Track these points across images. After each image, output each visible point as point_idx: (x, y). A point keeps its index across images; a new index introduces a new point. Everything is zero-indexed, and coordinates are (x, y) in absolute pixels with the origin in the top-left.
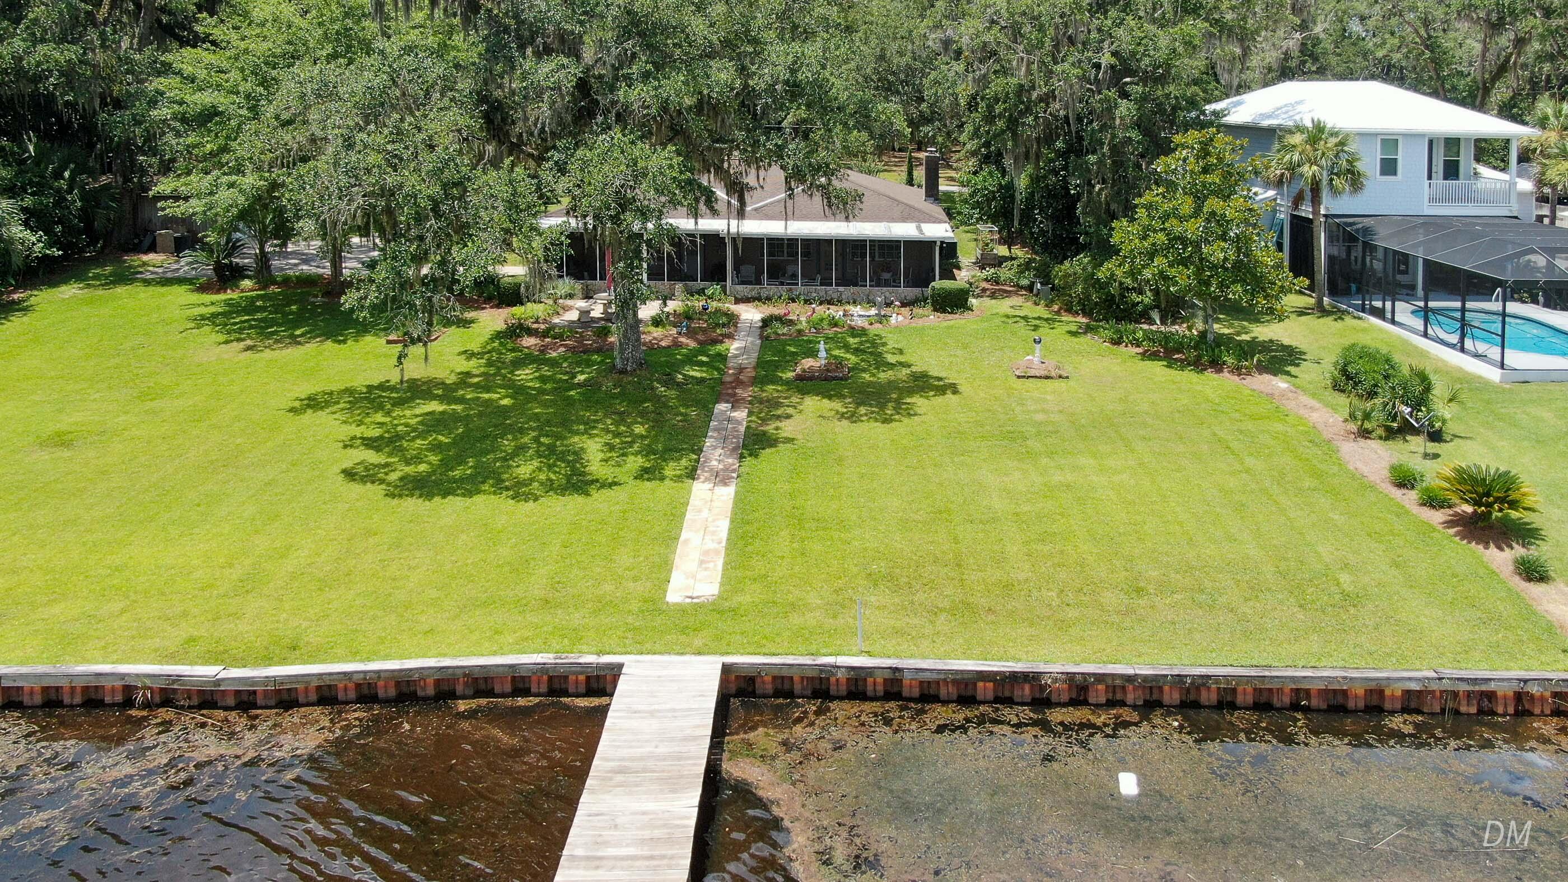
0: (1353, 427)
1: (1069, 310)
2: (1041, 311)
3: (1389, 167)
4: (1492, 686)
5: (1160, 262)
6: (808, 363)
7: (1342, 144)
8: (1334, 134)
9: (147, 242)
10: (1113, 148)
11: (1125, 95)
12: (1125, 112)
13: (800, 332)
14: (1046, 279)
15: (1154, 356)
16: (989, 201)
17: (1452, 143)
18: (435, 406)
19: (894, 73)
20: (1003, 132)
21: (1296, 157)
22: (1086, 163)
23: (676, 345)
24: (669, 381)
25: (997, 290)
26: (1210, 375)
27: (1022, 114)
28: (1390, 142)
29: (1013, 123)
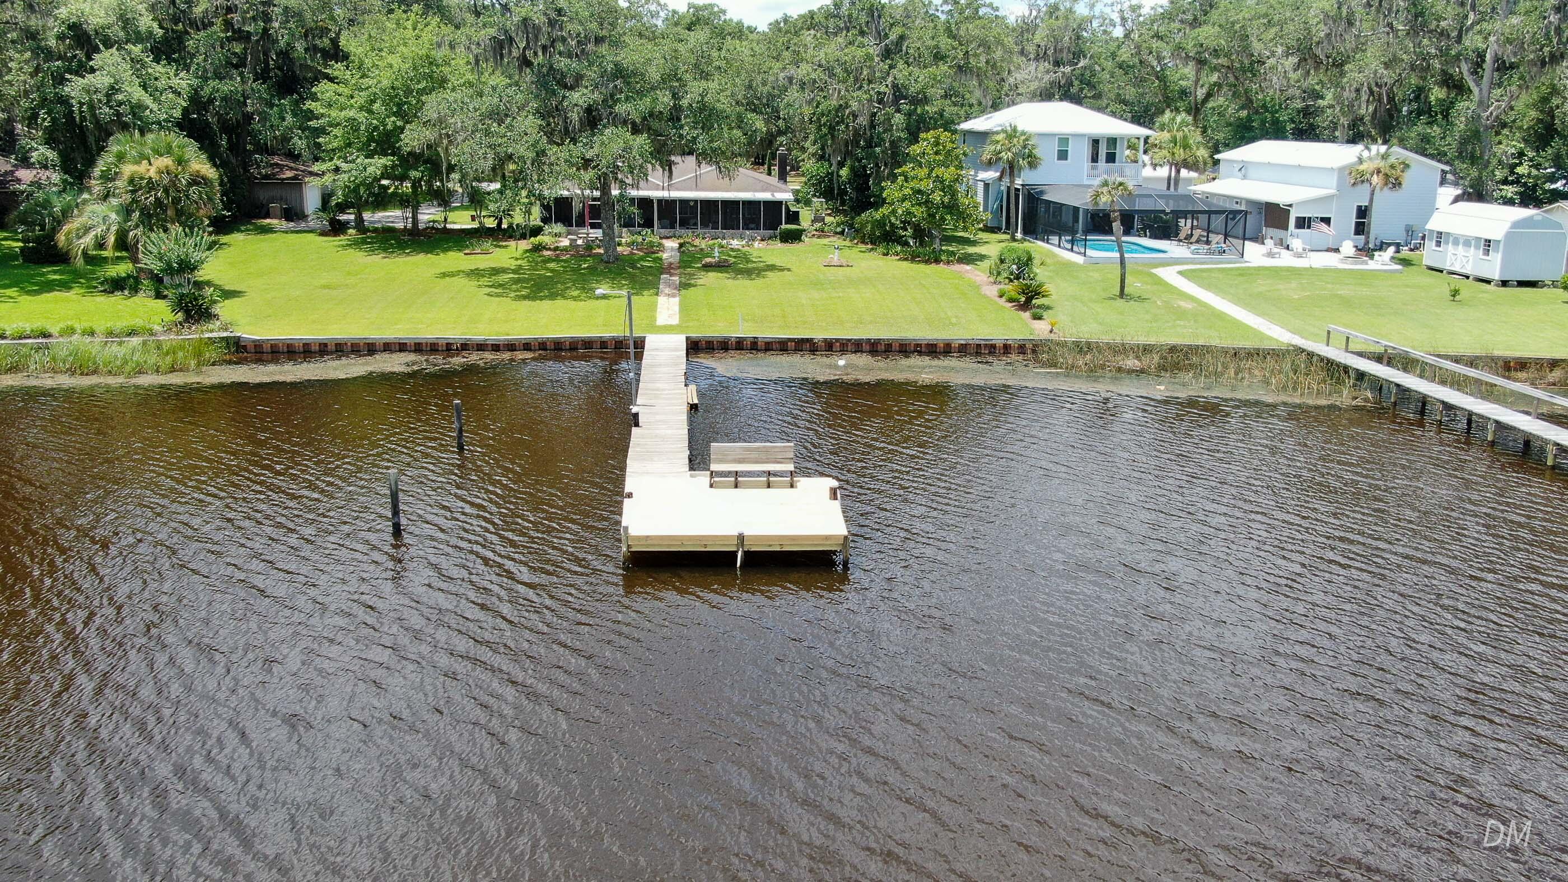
0: (992, 279)
1: (863, 242)
2: (847, 243)
3: (1063, 155)
4: (993, 342)
5: (907, 204)
6: (708, 260)
7: (1027, 140)
8: (1023, 133)
9: (264, 212)
10: (892, 143)
11: (898, 111)
12: (897, 120)
13: (702, 250)
14: (851, 226)
15: (906, 259)
16: (820, 183)
17: (1112, 141)
18: (511, 276)
19: (759, 99)
20: (826, 135)
21: (999, 147)
22: (874, 152)
23: (632, 254)
24: (634, 267)
25: (822, 233)
26: (933, 266)
27: (838, 123)
28: (1064, 140)
29: (832, 129)
